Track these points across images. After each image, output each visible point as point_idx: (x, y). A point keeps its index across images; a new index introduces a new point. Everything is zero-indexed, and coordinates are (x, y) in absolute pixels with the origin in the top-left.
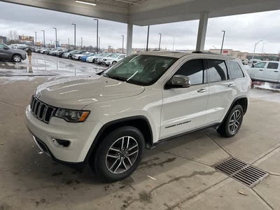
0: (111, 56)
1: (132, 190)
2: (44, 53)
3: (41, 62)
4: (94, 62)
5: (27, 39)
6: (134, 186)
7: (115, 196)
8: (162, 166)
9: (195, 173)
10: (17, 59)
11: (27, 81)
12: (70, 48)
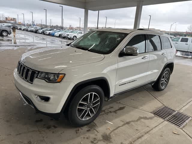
0: (72, 32)
1: (96, 133)
2: (24, 30)
3: (22, 36)
4: (60, 36)
5: (11, 20)
6: (97, 130)
7: (84, 138)
8: (116, 113)
9: (140, 118)
10: (4, 34)
11: (13, 50)
12: (42, 26)
